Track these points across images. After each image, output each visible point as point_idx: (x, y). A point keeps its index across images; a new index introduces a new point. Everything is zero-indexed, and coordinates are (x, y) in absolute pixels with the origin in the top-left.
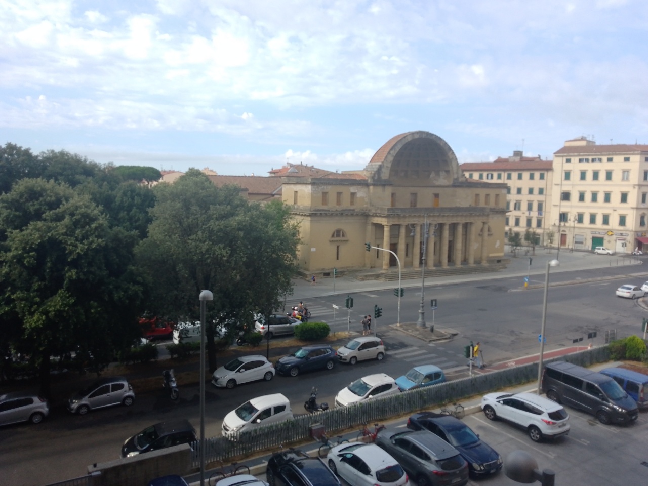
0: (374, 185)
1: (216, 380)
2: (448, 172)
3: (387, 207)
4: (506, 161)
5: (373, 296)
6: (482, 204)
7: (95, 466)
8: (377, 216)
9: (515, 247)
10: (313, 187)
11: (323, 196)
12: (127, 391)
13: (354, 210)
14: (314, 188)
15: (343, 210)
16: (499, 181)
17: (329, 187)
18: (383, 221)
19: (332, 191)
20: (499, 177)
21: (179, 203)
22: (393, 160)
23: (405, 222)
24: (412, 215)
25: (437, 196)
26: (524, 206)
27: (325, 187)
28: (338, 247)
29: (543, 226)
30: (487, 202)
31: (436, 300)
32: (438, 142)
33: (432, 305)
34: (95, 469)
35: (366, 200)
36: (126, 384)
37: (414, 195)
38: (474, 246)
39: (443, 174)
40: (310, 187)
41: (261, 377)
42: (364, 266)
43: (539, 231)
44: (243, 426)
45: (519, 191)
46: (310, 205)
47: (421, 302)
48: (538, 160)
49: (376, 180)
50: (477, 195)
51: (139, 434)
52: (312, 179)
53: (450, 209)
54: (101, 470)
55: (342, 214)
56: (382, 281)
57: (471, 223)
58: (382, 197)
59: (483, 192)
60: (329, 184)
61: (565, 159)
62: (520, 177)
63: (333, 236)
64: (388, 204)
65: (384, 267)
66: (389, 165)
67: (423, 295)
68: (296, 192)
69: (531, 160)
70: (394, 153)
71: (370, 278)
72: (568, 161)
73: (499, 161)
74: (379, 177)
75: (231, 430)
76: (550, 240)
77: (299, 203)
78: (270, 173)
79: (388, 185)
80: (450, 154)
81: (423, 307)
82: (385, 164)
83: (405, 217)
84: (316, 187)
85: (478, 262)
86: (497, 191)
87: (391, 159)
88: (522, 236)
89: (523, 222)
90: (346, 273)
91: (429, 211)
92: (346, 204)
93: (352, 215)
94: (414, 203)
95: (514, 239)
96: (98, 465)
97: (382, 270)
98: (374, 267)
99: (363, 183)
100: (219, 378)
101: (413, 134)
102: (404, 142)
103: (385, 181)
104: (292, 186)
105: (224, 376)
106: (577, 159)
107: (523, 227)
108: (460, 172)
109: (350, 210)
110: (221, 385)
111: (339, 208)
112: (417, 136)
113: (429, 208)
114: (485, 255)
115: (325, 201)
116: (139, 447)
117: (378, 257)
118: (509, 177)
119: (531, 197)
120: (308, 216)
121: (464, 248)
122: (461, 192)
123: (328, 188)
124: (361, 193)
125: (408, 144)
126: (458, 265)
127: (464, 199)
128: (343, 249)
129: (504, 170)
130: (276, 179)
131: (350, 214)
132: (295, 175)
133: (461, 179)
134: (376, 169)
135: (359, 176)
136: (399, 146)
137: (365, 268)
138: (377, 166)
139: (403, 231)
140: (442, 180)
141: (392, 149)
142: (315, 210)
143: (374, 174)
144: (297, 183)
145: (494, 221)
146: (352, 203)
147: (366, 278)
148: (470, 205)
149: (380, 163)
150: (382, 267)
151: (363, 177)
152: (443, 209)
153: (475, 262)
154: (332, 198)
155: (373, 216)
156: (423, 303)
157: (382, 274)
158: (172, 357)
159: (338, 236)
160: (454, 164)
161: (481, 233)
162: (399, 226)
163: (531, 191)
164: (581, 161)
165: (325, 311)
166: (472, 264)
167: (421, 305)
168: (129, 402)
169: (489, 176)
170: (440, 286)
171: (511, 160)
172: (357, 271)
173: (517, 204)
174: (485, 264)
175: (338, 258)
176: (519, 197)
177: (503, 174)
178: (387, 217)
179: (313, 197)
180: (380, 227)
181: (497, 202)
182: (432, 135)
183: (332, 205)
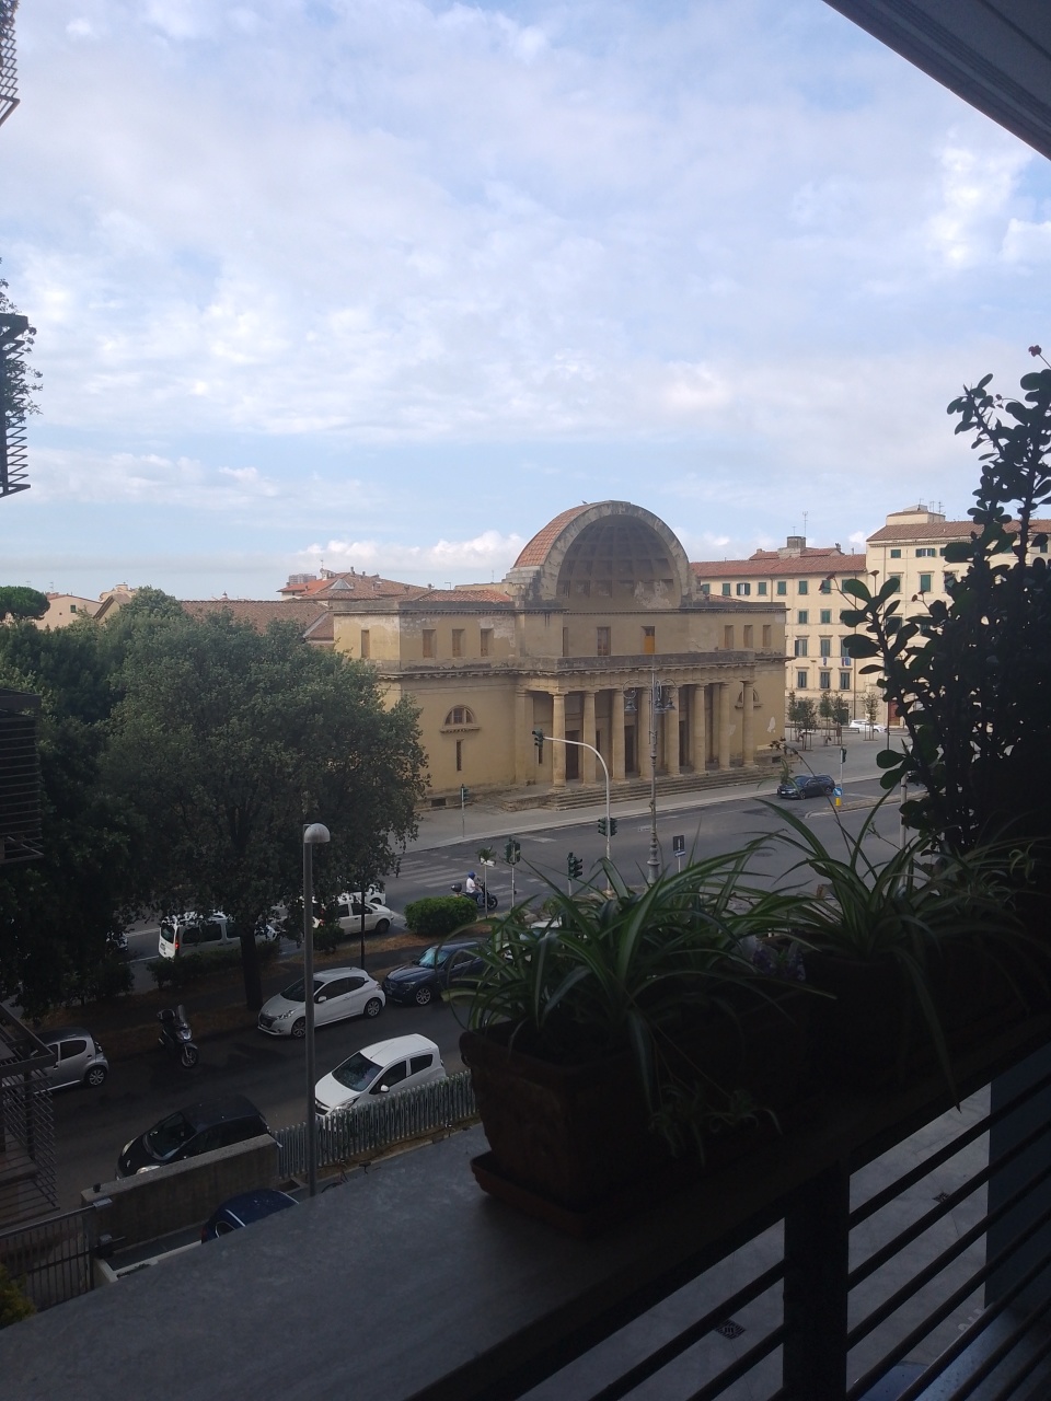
0: (527, 612)
1: (269, 1022)
2: (669, 582)
3: (556, 658)
4: (773, 557)
5: (544, 840)
6: (738, 645)
7: (97, 1189)
8: (537, 676)
9: (804, 731)
10: (403, 620)
11: (424, 639)
12: (91, 1055)
13: (488, 666)
14: (405, 622)
15: (467, 667)
16: (763, 599)
17: (437, 619)
18: (551, 687)
19: (443, 627)
20: (762, 590)
21: (186, 660)
22: (564, 561)
23: (594, 687)
24: (608, 672)
25: (650, 631)
26: (814, 647)
27: (428, 620)
28: (459, 744)
29: (852, 687)
30: (747, 641)
31: (682, 838)
32: (650, 522)
33: (676, 848)
34: (99, 1195)
35: (513, 643)
36: (89, 1040)
37: (605, 630)
38: (728, 731)
39: (660, 587)
40: (396, 620)
41: (359, 1010)
42: (514, 781)
43: (847, 696)
44: (355, 1100)
45: (803, 617)
46: (398, 659)
47: (652, 843)
48: (836, 553)
49: (530, 603)
50: (728, 628)
51: (150, 1131)
52: (400, 604)
53: (680, 658)
54: (110, 1197)
55: (467, 674)
56: (554, 809)
57: (721, 685)
58: (545, 638)
59: (738, 621)
60: (436, 613)
61: (889, 550)
62: (803, 590)
63: (448, 721)
64: (556, 652)
65: (557, 781)
66: (556, 572)
67: (654, 829)
68: (366, 632)
69: (823, 554)
70: (563, 546)
71: (530, 806)
72: (896, 554)
73: (760, 557)
74: (537, 597)
75: (330, 1110)
76: (871, 713)
77: (373, 655)
78: (284, 592)
79: (554, 611)
80: (672, 546)
81: (655, 853)
82: (548, 570)
83: (593, 676)
84: (409, 620)
85: (738, 762)
86: (766, 619)
87: (558, 558)
88: (816, 708)
89: (814, 680)
90: (477, 798)
91: (638, 664)
92: (472, 654)
93: (486, 675)
94: (604, 649)
95: (801, 714)
96: (103, 1187)
97: (551, 787)
98: (534, 783)
99: (504, 610)
100: (274, 1019)
101: (599, 506)
102: (583, 524)
103: (548, 603)
104: (356, 620)
105: (285, 1012)
106: (913, 549)
107: (814, 690)
108: (695, 583)
109: (481, 666)
110: (280, 1031)
111: (458, 662)
112: (607, 512)
113: (639, 657)
114: (750, 747)
115: (428, 650)
116: (156, 1156)
117: (540, 761)
118: (782, 590)
119: (826, 629)
120: (395, 681)
121: (708, 735)
122: (695, 621)
123: (435, 622)
124: (502, 630)
125: (591, 527)
126: (701, 770)
127: (704, 636)
128: (470, 748)
129: (772, 577)
130: (305, 605)
131: (481, 673)
132: (347, 595)
133: (698, 597)
134: (528, 581)
135: (495, 594)
136: (574, 533)
137: (515, 786)
138: (531, 575)
139: (590, 705)
140: (660, 600)
141: (559, 539)
142: (410, 669)
143: (527, 591)
144: (368, 613)
145: (762, 678)
146: (484, 651)
147: (522, 804)
148: (717, 648)
149: (537, 568)
150: (552, 781)
151: (502, 597)
152: (666, 658)
153: (732, 763)
154: (443, 641)
155: (528, 676)
156: (654, 846)
157: (553, 795)
158: (160, 985)
159: (458, 720)
160: (681, 567)
161: (740, 704)
162: (582, 695)
163: (826, 617)
164: (919, 553)
165: (454, 876)
166: (726, 768)
167: (652, 849)
168: (97, 1078)
169: (743, 588)
170: (672, 814)
171: (783, 556)
172: (500, 793)
173: (801, 644)
174: (751, 765)
175: (459, 768)
176: (803, 630)
177: (769, 583)
178: (558, 676)
179: (403, 640)
180: (544, 699)
181: (766, 642)
182: (637, 508)
183: (443, 656)
